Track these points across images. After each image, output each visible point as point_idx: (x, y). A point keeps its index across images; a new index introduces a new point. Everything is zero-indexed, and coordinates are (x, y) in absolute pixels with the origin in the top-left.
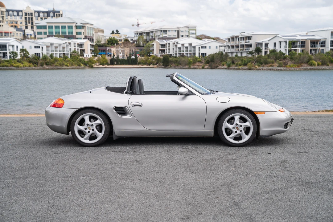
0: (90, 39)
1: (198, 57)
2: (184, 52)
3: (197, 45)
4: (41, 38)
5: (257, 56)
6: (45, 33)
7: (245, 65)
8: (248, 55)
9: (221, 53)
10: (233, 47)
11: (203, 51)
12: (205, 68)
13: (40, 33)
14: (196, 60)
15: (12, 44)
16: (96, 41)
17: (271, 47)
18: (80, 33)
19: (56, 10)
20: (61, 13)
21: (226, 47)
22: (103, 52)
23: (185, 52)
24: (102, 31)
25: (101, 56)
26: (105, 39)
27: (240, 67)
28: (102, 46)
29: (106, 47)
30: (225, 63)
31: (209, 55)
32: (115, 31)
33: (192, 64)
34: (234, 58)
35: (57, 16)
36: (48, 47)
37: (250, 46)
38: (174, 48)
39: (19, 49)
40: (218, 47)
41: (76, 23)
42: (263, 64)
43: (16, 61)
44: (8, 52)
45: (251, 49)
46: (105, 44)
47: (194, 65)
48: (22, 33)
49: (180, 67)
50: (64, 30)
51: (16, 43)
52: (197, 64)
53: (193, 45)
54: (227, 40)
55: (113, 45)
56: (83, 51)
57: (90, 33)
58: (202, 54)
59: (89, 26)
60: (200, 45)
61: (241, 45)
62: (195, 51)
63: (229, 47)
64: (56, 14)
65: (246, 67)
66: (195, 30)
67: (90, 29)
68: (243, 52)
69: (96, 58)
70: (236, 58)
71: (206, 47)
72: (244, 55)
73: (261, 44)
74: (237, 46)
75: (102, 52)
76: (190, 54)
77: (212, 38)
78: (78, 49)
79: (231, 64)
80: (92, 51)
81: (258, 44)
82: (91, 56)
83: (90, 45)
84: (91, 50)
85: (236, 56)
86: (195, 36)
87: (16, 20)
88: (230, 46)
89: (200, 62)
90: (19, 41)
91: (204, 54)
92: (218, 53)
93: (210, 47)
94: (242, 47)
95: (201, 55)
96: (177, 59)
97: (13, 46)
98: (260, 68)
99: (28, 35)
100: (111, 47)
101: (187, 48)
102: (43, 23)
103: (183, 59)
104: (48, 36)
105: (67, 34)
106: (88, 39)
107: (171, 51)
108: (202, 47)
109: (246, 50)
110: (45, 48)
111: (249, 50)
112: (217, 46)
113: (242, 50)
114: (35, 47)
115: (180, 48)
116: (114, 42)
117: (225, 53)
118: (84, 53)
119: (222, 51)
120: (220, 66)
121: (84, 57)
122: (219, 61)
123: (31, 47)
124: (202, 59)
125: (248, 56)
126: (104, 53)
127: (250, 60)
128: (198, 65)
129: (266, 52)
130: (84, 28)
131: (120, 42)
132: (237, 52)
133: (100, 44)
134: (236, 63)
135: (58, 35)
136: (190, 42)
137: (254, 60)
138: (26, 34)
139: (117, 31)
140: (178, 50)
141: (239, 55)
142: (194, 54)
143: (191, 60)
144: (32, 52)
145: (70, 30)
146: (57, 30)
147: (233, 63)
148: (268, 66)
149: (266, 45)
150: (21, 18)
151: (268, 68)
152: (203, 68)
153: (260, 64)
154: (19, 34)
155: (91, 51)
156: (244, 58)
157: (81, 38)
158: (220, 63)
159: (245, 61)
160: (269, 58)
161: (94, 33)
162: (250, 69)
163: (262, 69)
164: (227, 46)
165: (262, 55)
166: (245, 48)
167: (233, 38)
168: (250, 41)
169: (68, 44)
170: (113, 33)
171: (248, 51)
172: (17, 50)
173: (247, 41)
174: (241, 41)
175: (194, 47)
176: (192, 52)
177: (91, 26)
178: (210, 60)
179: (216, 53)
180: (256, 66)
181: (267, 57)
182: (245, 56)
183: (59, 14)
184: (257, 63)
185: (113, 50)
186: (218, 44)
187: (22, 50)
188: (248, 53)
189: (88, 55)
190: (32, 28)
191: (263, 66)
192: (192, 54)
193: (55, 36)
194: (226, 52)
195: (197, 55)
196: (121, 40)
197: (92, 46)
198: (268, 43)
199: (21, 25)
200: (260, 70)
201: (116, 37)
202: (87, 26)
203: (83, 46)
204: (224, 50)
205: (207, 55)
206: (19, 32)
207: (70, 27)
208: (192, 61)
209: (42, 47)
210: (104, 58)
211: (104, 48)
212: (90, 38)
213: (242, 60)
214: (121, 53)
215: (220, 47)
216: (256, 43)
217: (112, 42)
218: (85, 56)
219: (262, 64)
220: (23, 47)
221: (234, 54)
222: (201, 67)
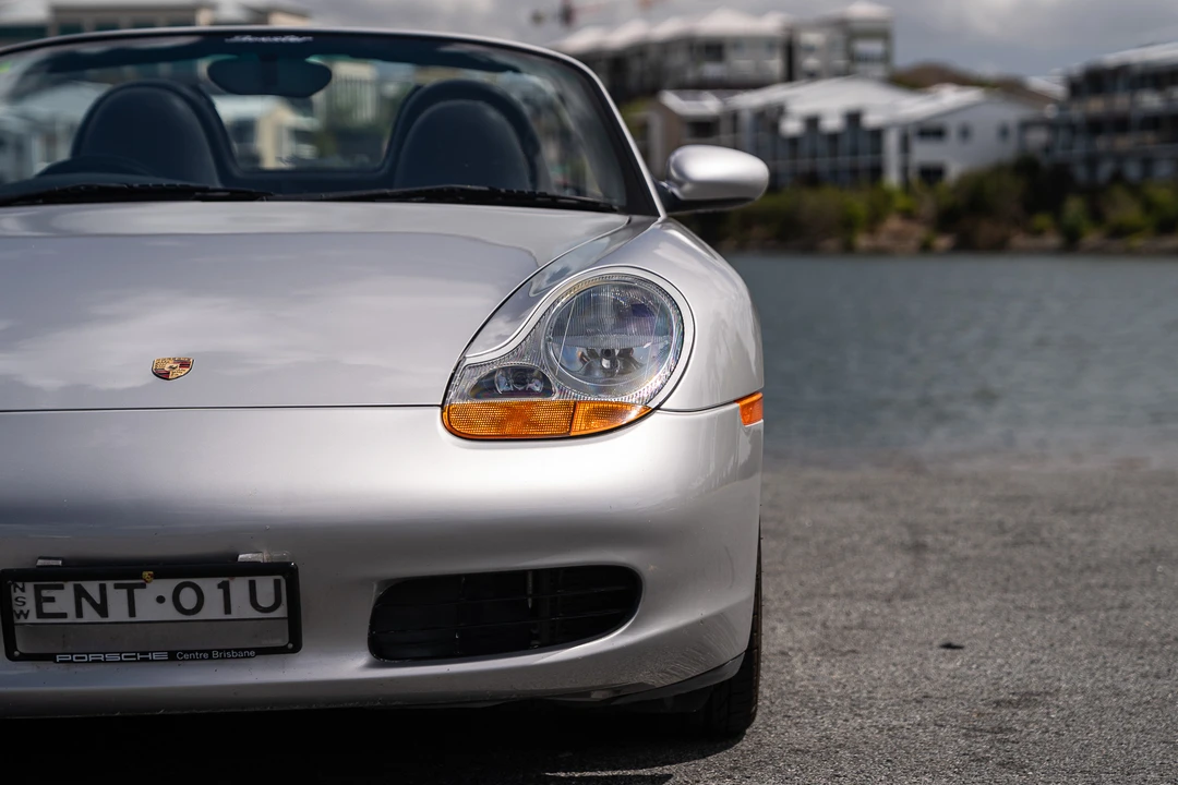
1: (900, 191)
2: (815, 159)
3: (893, 125)
9: (1025, 166)
10: (1095, 126)
11: (924, 153)
12: (938, 252)
14: (883, 204)
23: (821, 162)
27: (1138, 242)
30: (1049, 217)
33: (863, 227)
34: (1104, 187)
38: (763, 138)
40: (1013, 131)
46: (373, 123)
47: (872, 234)
52: (894, 223)
53: (868, 121)
58: (921, 169)
60: (911, 122)
61: (1143, 119)
62: (880, 155)
63: (1072, 128)
66: (887, 38)
70: (1115, 188)
72: (1164, 171)
74: (1121, 124)
76: (852, 171)
79: (1085, 226)
85: (1118, 177)
89: (908, 215)
91: (931, 168)
92: (1010, 161)
93: (965, 134)
94: (1150, 126)
95: (914, 176)
101: (834, 137)
103: (810, 200)
108: (922, 135)
112: (1005, 122)
115: (793, 143)
117: (1052, 163)
119: (1033, 150)
120: (1019, 234)
122: (1017, 210)
128: (894, 235)
132: (1120, 158)
134: (1114, 218)
136: (853, 106)
141: (1133, 171)
142: (877, 172)
147: (1095, 215)
152: (926, 248)
158: (1024, 219)
159: (1162, 206)
166: (1167, 134)
167: (1095, 81)
174: (1140, 94)
175: (877, 134)
176: (863, 160)
178: (961, 204)
179: (998, 165)
186: (1011, 113)
192: (862, 174)
194: (1056, 156)
195: (893, 178)
204: (1048, 150)
205: (950, 178)
208: (860, 211)
213: (1149, 206)
221: (1105, 170)
222: (912, 244)
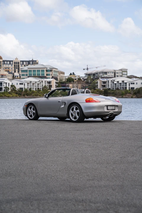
3: (128, 82)
4: (24, 78)
6: (27, 75)
11: (132, 86)
12: (134, 98)
13: (23, 75)
14: (127, 92)
15: (5, 82)
16: (59, 80)
18: (49, 75)
19: (34, 60)
20: (37, 62)
23: (119, 87)
24: (63, 73)
26: (65, 79)
28: (63, 83)
29: (66, 83)
31: (137, 89)
32: (72, 73)
35: (34, 64)
36: (28, 84)
38: (112, 84)
39: (10, 85)
41: (47, 68)
43: (7, 93)
44: (3, 87)
46: (65, 81)
47: (125, 96)
48: (12, 75)
50: (39, 73)
51: (8, 81)
53: (125, 82)
55: (70, 82)
56: (51, 86)
57: (56, 75)
58: (131, 88)
59: (55, 70)
62: (126, 86)
64: (34, 62)
66: (127, 72)
67: (56, 72)
71: (134, 83)
75: (63, 87)
77: (138, 78)
78: (47, 85)
83: (56, 82)
84: (56, 85)
86: (126, 76)
87: (8, 67)
89: (130, 93)
90: (10, 80)
91: (132, 88)
93: (137, 83)
95: (130, 88)
96: (113, 91)
97: (6, 83)
99: (15, 76)
100: (69, 84)
101: (120, 84)
102: (26, 68)
103: (118, 91)
104: (28, 77)
105: (41, 76)
106: (54, 78)
107: (110, 86)
108: (131, 83)
112: (141, 82)
114: (20, 84)
115: (116, 84)
116: (71, 80)
118: (52, 88)
121: (51, 90)
123: (17, 84)
124: (131, 91)
128: (128, 96)
130: (52, 71)
131: (75, 81)
135: (35, 76)
136: (123, 80)
138: (15, 75)
139: (73, 73)
140: (114, 85)
142: (126, 88)
144: (18, 87)
145: (43, 73)
146: (34, 73)
150: (12, 66)
152: (132, 97)
154: (10, 76)
155: (56, 87)
157: (49, 78)
161: (58, 74)
169: (41, 81)
170: (71, 74)
172: (9, 86)
175: (126, 83)
177: (56, 70)
178: (137, 92)
179: (141, 88)
183: (36, 63)
185: (71, 85)
187: (12, 86)
190: (18, 72)
192: (124, 88)
193: (33, 77)
195: (128, 89)
196: (76, 79)
197: (57, 83)
199: (12, 70)
201: (73, 77)
202: (54, 70)
203: (51, 83)
205: (135, 89)
206: (10, 75)
207: (43, 71)
208: (124, 92)
209: (25, 84)
212: (55, 78)
217: (70, 80)
220: (12, 84)
222: (130, 97)
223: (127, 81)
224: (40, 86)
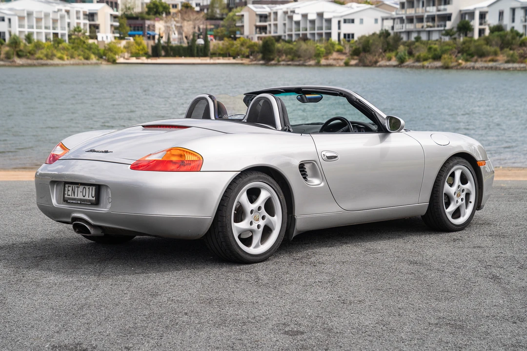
0: (112, 3)
1: (337, 42)
2: (306, 30)
3: (334, 17)
4: (8, 1)
5: (462, 39)
7: (437, 58)
8: (443, 37)
9: (385, 34)
10: (410, 20)
11: (346, 29)
12: (352, 66)
14: (331, 48)
16: (124, 7)
17: (492, 20)
21: (396, 21)
22: (138, 30)
23: (308, 32)
25: (134, 40)
26: (142, 4)
27: (426, 64)
28: (136, 18)
29: (143, 19)
30: (393, 54)
31: (361, 38)
33: (324, 56)
34: (413, 43)
36: (21, 18)
37: (448, 17)
38: (287, 22)
40: (380, 21)
42: (475, 57)
45: (449, 25)
46: (141, 13)
47: (327, 59)
49: (297, 63)
52: (335, 55)
53: (326, 16)
54: (398, 6)
55: (158, 15)
56: (95, 28)
58: (345, 35)
60: (341, 17)
61: (428, 17)
62: (330, 29)
63: (402, 20)
65: (438, 64)
68: (432, 31)
69: (123, 43)
70: (417, 44)
71: (353, 21)
72: (435, 37)
73: (471, 14)
74: (420, 19)
75: (134, 30)
76: (320, 35)
77: (366, 3)
78: (85, 25)
79: (407, 57)
80: (115, 29)
81: (466, 14)
82: (113, 40)
83: (111, 15)
84: (112, 26)
85: (418, 39)
88: (404, 18)
89: (340, 51)
91: (349, 35)
92: (378, 32)
93: (362, 21)
94: (430, 20)
95: (342, 36)
96: (291, 46)
98: (469, 64)
100: (154, 20)
101: (313, 22)
103: (304, 46)
106: (107, 2)
107: (279, 28)
108: (345, 21)
109: (438, 26)
110: (15, 21)
111: (445, 26)
112: (376, 17)
113: (431, 27)
115: (298, 23)
116: (161, 9)
117: (394, 33)
118: (98, 32)
119: (387, 28)
120: (382, 60)
121: (98, 41)
122: (381, 50)
124: (344, 46)
125: (443, 40)
126: (141, 33)
127: (447, 47)
128: (335, 59)
129: (481, 32)
131: (172, 11)
132: (419, 32)
133: (131, 14)
134: (417, 54)
136: (320, 11)
137: (455, 48)
140: (294, 26)
141: (424, 37)
142: (329, 35)
143: (321, 47)
147: (410, 53)
148: (486, 61)
149: (483, 16)
151: (486, 65)
152: (347, 64)
153: (468, 57)
155: (113, 29)
156: (435, 44)
157: (91, 2)
158: (383, 54)
159: (435, 50)
160: (487, 44)
162: (446, 67)
163: (474, 68)
164: (398, 18)
165: (472, 37)
166: (436, 23)
168: (448, 7)
169: (63, 12)
171: (442, 28)
173: (442, 7)
174: (428, 9)
175: (329, 21)
176: (324, 31)
178: (361, 49)
179: (374, 34)
180: (460, 61)
181: (482, 42)
182: (437, 40)
184: (462, 54)
185: (159, 26)
186: (379, 14)
188: (444, 32)
189: (106, 36)
191: (476, 61)
192: (323, 35)
194: (395, 30)
195: (334, 38)
196: (175, 6)
197: (115, 17)
198: (487, 12)
200: (469, 69)
203: (95, 18)
204: (393, 28)
205: (356, 38)
208: (323, 49)
209: (10, 20)
210: (139, 44)
211: (139, 22)
212: (109, 0)
213: (430, 49)
214: (176, 33)
215: (383, 19)
216: (460, 11)
217: (157, 9)
218: (100, 39)
219: (471, 55)
221: (413, 36)
222: (342, 63)
223: (334, 12)
224: (63, 28)
